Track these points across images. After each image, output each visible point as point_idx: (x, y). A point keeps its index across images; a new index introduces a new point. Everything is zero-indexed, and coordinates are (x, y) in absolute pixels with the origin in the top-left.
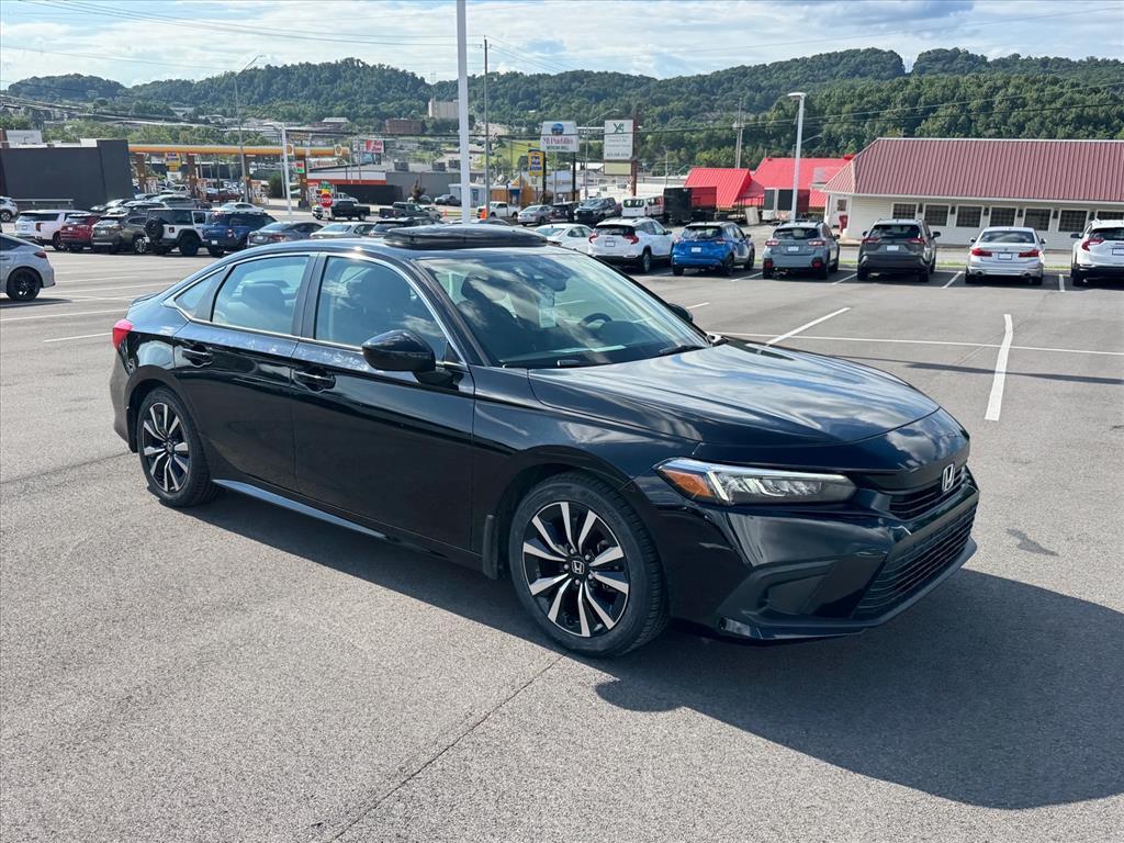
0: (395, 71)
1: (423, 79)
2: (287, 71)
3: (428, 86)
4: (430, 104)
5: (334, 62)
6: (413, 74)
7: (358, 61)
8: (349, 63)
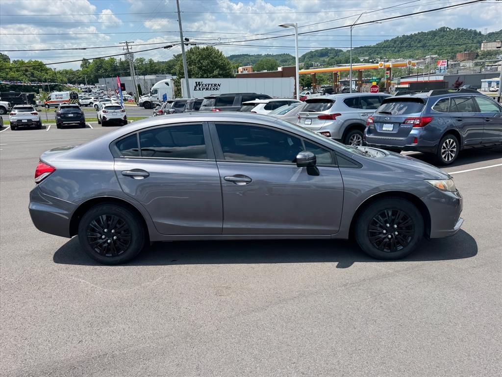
0: (466, 31)
1: (480, 32)
2: (411, 37)
3: (483, 35)
4: (482, 44)
5: (435, 30)
6: (475, 30)
7: (447, 28)
8: (443, 30)
